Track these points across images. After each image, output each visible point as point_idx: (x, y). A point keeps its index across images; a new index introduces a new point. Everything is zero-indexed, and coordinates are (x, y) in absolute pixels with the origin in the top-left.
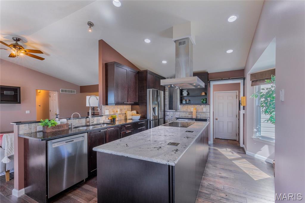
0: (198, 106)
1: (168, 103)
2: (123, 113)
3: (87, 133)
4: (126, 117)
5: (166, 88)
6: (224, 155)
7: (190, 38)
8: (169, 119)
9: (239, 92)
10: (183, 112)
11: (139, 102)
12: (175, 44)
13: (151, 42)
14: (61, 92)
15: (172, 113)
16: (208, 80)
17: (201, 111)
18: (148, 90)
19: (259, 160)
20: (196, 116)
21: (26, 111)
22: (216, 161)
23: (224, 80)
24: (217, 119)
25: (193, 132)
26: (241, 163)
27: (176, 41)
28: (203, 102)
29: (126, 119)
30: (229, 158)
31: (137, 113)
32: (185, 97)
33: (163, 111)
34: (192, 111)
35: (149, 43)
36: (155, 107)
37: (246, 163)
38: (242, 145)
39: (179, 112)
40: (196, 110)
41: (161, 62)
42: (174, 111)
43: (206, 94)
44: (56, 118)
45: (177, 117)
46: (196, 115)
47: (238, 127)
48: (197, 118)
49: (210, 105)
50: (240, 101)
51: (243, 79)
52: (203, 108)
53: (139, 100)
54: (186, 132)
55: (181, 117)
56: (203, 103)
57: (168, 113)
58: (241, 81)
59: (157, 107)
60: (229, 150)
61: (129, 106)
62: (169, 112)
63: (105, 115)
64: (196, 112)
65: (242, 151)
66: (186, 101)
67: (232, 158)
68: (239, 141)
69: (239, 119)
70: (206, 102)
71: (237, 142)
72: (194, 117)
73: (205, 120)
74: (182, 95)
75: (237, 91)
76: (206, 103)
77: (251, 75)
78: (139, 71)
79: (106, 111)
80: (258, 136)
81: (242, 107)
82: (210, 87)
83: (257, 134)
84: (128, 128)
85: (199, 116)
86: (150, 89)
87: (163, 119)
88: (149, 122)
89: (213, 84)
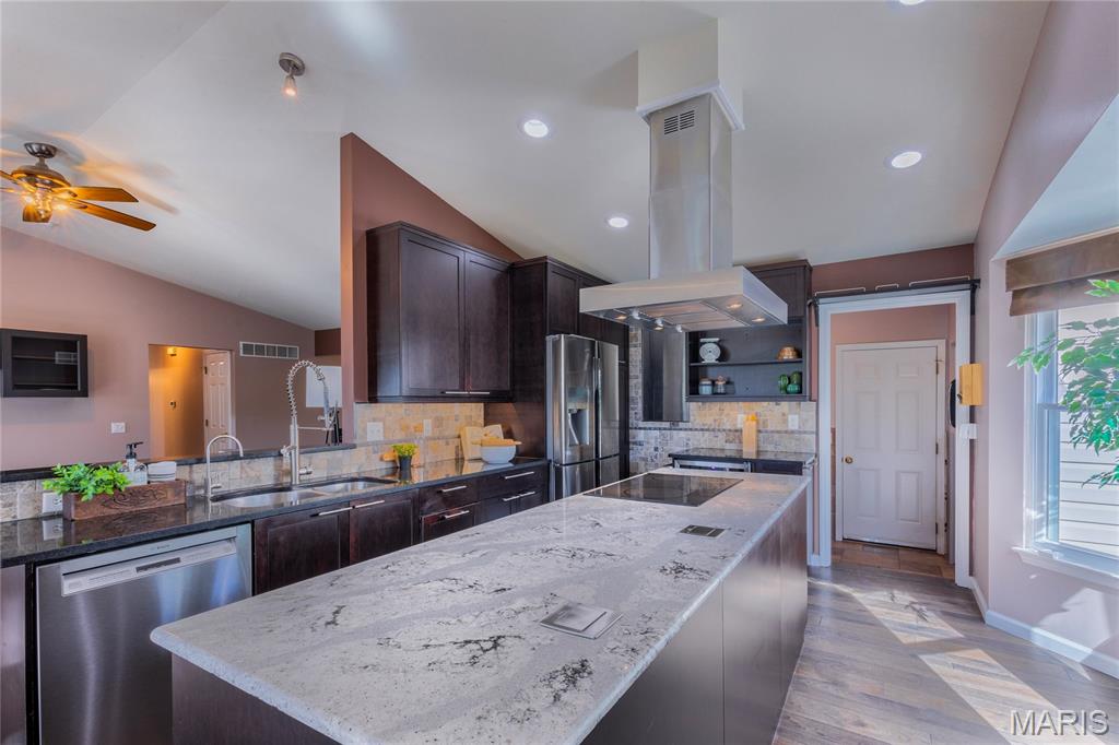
0: (765, 404)
1: (640, 392)
2: (447, 433)
3: (249, 525)
4: (462, 449)
5: (632, 333)
6: (883, 626)
7: (714, 94)
8: (645, 459)
9: (951, 346)
10: (702, 430)
11: (513, 390)
12: (648, 127)
13: (551, 135)
14: (241, 354)
15: (657, 432)
16: (809, 294)
17: (778, 429)
18: (550, 339)
19: (1051, 658)
20: (758, 447)
21: (113, 425)
22: (843, 657)
23: (881, 291)
24: (848, 461)
25: (716, 532)
26: (964, 668)
27: (651, 114)
28: (785, 388)
29: (459, 461)
30: (904, 641)
31: (508, 434)
32: (710, 370)
33: (617, 425)
34: (739, 426)
35: (544, 138)
36: (579, 411)
37: (990, 670)
38: (962, 577)
39: (686, 430)
40: (758, 423)
41: (606, 222)
42: (666, 425)
43: (799, 354)
44: (127, 457)
45: (677, 450)
46: (758, 441)
47: (944, 496)
48: (761, 458)
49: (817, 401)
50: (954, 382)
51: (968, 286)
52: (787, 417)
53: (513, 383)
54: (685, 531)
55: (695, 453)
56: (788, 393)
57: (641, 435)
58: (958, 298)
59: (587, 412)
60: (904, 597)
61: (473, 405)
62: (645, 429)
63: (367, 444)
64: (759, 431)
65: (966, 605)
66: (713, 383)
67: (919, 639)
68: (948, 558)
69: (949, 463)
70: (799, 388)
71: (939, 561)
72: (749, 452)
73: (794, 468)
74: (697, 361)
75: (941, 344)
76: (800, 392)
77: (1009, 262)
78: (513, 264)
79: (370, 425)
80: (1045, 545)
81: (962, 410)
82: (817, 325)
83: (1041, 535)
84: (452, 501)
85: (770, 448)
86: (557, 336)
87: (617, 457)
88: (552, 470)
89: (830, 312)
